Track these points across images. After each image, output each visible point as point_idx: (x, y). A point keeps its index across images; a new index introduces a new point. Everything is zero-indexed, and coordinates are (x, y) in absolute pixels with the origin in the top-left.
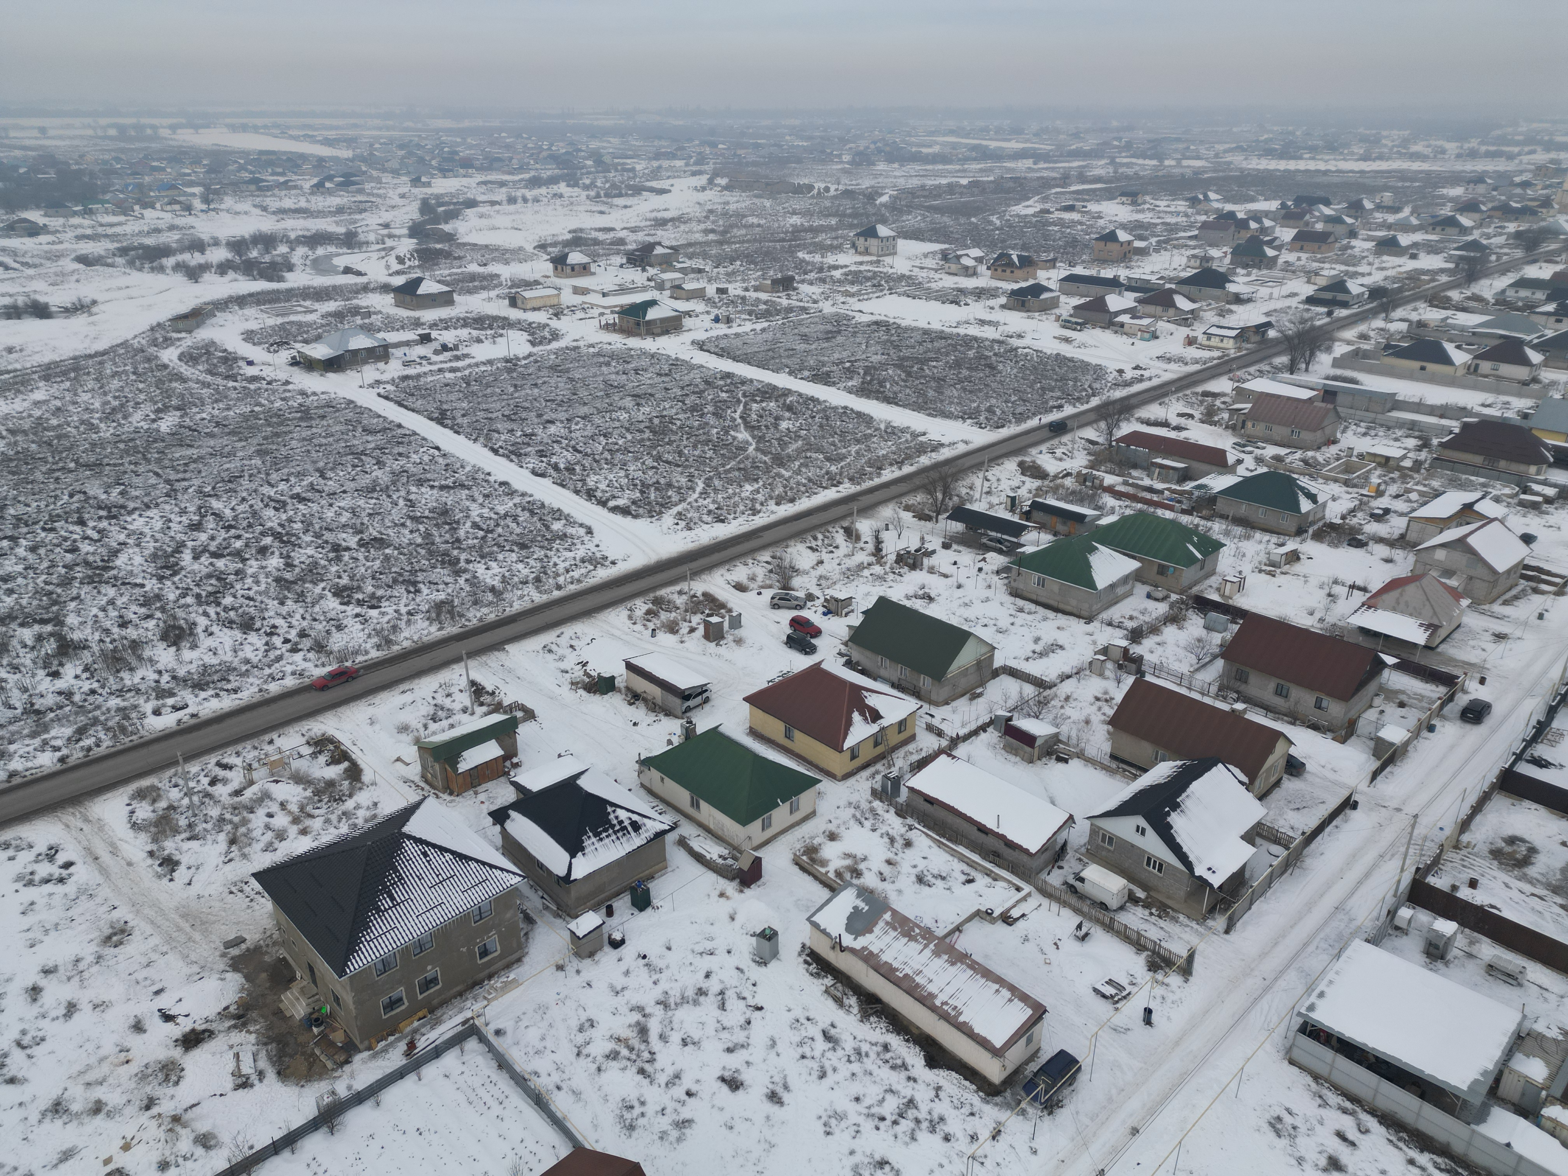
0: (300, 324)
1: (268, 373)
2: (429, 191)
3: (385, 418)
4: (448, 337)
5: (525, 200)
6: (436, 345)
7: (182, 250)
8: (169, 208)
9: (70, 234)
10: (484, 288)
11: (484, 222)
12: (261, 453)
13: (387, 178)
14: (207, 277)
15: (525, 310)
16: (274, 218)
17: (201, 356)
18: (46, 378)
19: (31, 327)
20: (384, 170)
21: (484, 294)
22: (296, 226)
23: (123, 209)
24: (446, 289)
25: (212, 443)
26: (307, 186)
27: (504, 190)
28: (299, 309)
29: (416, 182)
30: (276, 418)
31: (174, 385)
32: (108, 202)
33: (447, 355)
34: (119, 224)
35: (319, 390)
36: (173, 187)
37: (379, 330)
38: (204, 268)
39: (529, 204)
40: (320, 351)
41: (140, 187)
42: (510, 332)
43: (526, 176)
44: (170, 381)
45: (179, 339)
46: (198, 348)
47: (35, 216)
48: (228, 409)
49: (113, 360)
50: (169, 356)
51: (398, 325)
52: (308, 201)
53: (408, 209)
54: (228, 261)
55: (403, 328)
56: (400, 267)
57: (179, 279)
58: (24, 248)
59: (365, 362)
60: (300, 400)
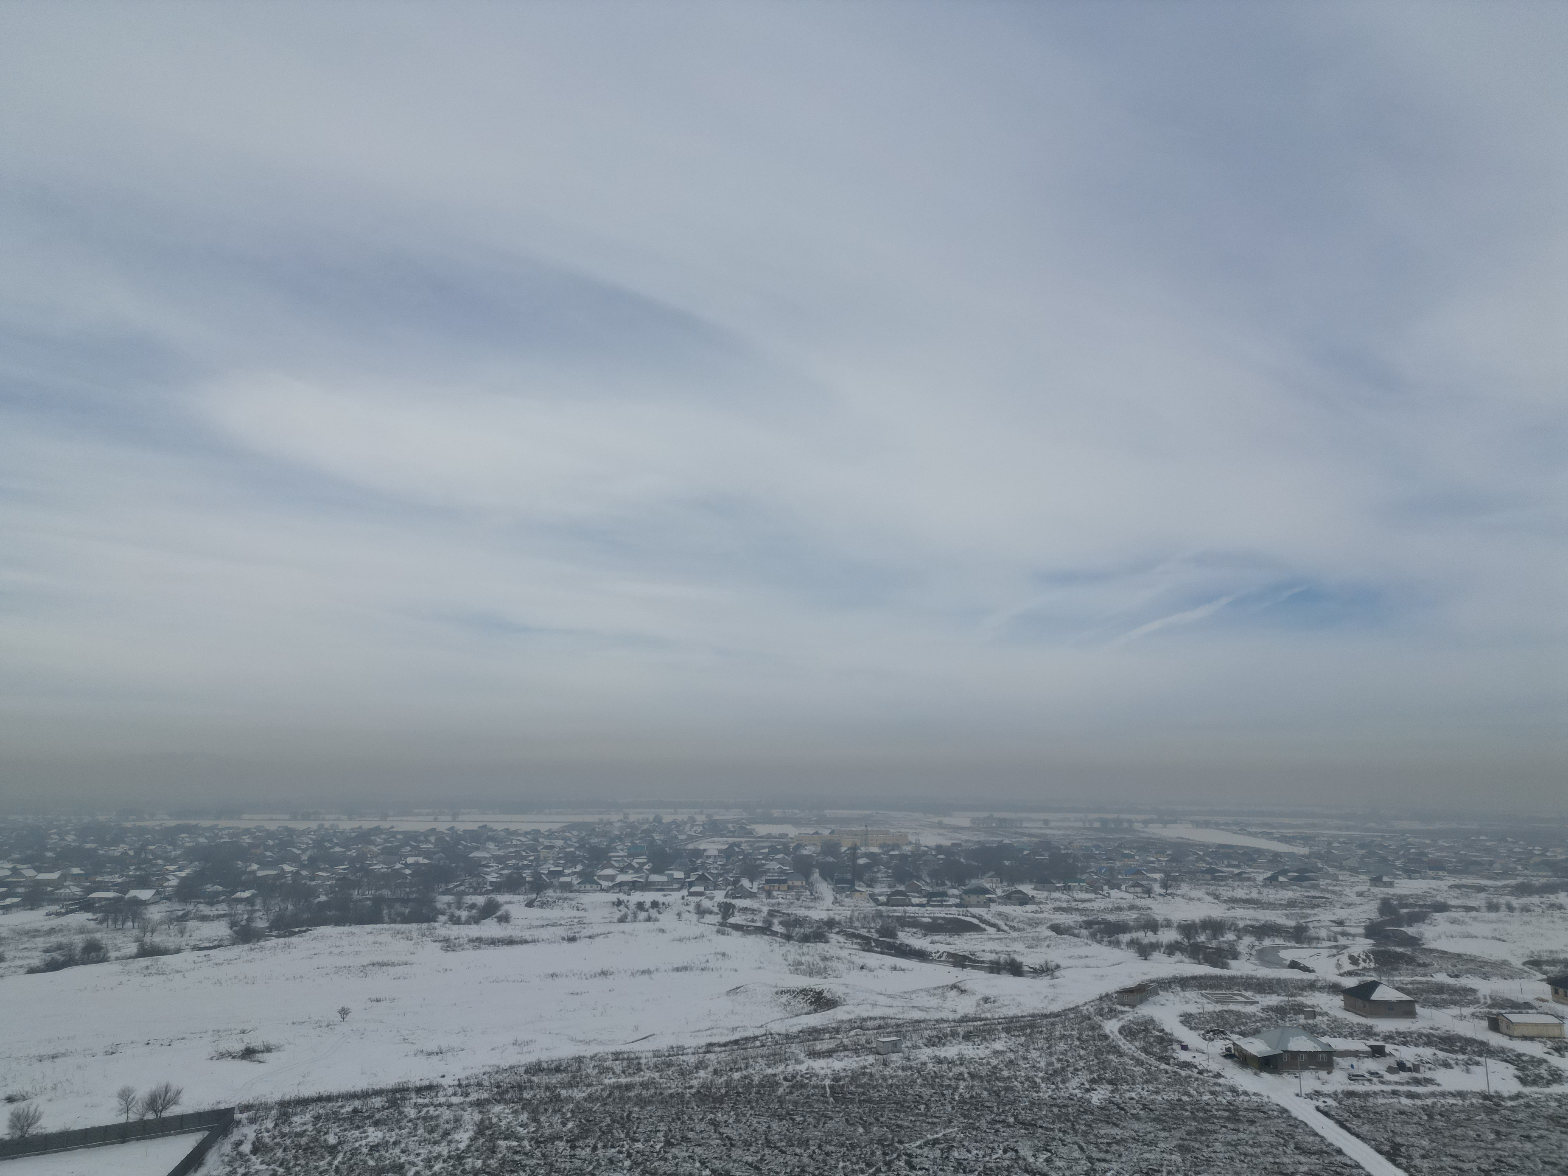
0: (1239, 1015)
1: (1200, 1061)
2: (1391, 891)
3: (1323, 1139)
4: (1408, 1054)
5: (1510, 908)
6: (1391, 1062)
7: (1137, 929)
8: (1132, 890)
9: (1050, 906)
10: (1455, 1003)
11: (1456, 929)
12: (1182, 1149)
13: (1343, 876)
14: (1156, 955)
15: (1511, 1037)
16: (1225, 906)
17: (1139, 1032)
18: (1008, 1030)
19: (1006, 983)
20: (1341, 868)
21: (1455, 1010)
22: (1245, 915)
23: (1094, 888)
24: (1406, 998)
25: (1136, 1126)
26: (1260, 878)
27: (1483, 895)
28: (1240, 998)
29: (1376, 881)
30: (1202, 1113)
31: (1112, 1057)
32: (1083, 881)
33: (1404, 1076)
34: (1089, 900)
35: (1251, 1089)
36: (1138, 872)
37: (1324, 1034)
38: (1155, 947)
39: (1516, 914)
40: (1256, 1047)
41: (1111, 870)
42: (1490, 1062)
43: (1512, 882)
44: (1108, 1052)
45: (1122, 1012)
46: (1137, 1024)
47: (1027, 889)
48: (1157, 1093)
49: (1063, 1023)
50: (1111, 1027)
51: (1346, 1031)
52: (1260, 893)
53: (1366, 907)
54: (1177, 942)
55: (1351, 1035)
56: (1352, 968)
57: (1131, 955)
58: (1015, 914)
59: (1305, 1067)
60: (1230, 1097)
